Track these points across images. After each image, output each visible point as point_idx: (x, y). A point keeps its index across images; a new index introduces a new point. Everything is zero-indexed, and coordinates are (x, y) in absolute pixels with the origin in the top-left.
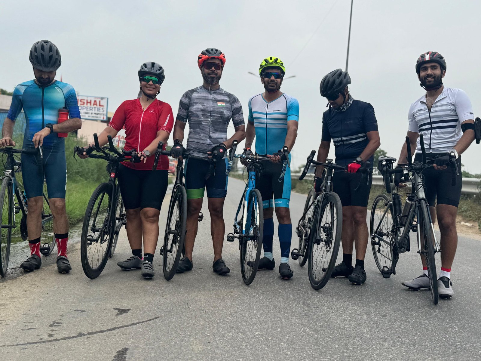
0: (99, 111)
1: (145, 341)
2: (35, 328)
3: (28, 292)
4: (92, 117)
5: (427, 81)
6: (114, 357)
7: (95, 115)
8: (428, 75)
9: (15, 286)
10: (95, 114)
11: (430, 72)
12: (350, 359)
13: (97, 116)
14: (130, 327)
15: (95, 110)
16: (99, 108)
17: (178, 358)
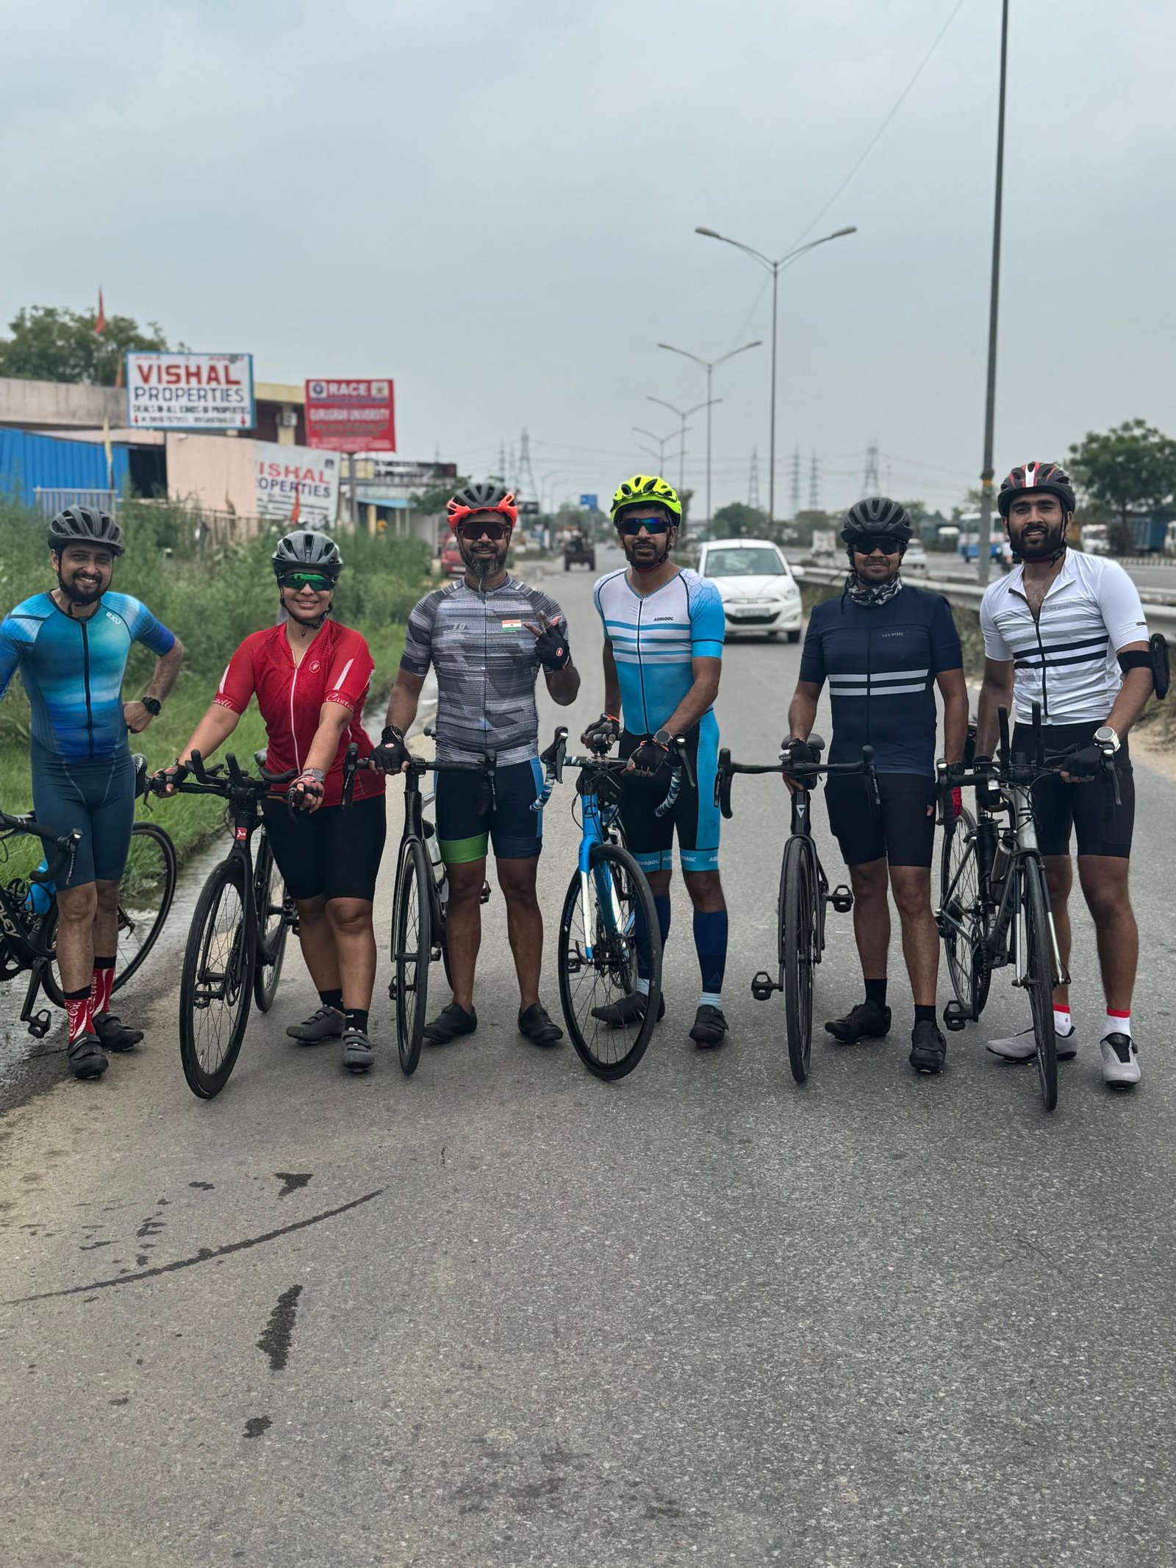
0: (228, 401)
1: (338, 1266)
2: (108, 1243)
3: (84, 1134)
4: (209, 420)
5: (1027, 539)
6: (273, 1314)
7: (215, 415)
8: (1030, 523)
9: (53, 1118)
10: (216, 409)
11: (1034, 516)
12: (763, 1292)
13: (222, 416)
14: (308, 1228)
15: (214, 399)
16: (227, 390)
17: (401, 1310)
